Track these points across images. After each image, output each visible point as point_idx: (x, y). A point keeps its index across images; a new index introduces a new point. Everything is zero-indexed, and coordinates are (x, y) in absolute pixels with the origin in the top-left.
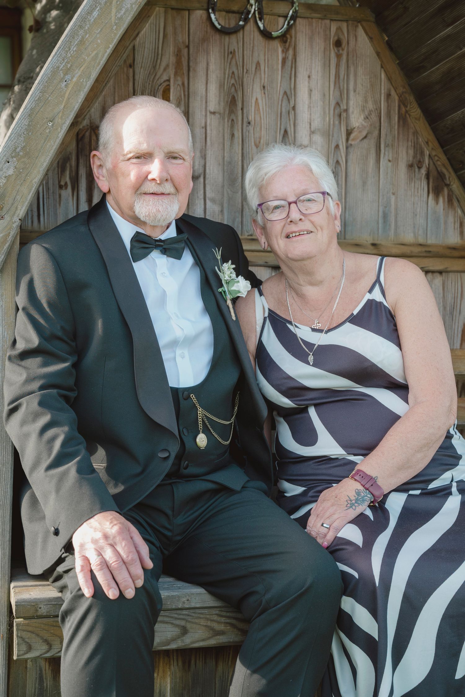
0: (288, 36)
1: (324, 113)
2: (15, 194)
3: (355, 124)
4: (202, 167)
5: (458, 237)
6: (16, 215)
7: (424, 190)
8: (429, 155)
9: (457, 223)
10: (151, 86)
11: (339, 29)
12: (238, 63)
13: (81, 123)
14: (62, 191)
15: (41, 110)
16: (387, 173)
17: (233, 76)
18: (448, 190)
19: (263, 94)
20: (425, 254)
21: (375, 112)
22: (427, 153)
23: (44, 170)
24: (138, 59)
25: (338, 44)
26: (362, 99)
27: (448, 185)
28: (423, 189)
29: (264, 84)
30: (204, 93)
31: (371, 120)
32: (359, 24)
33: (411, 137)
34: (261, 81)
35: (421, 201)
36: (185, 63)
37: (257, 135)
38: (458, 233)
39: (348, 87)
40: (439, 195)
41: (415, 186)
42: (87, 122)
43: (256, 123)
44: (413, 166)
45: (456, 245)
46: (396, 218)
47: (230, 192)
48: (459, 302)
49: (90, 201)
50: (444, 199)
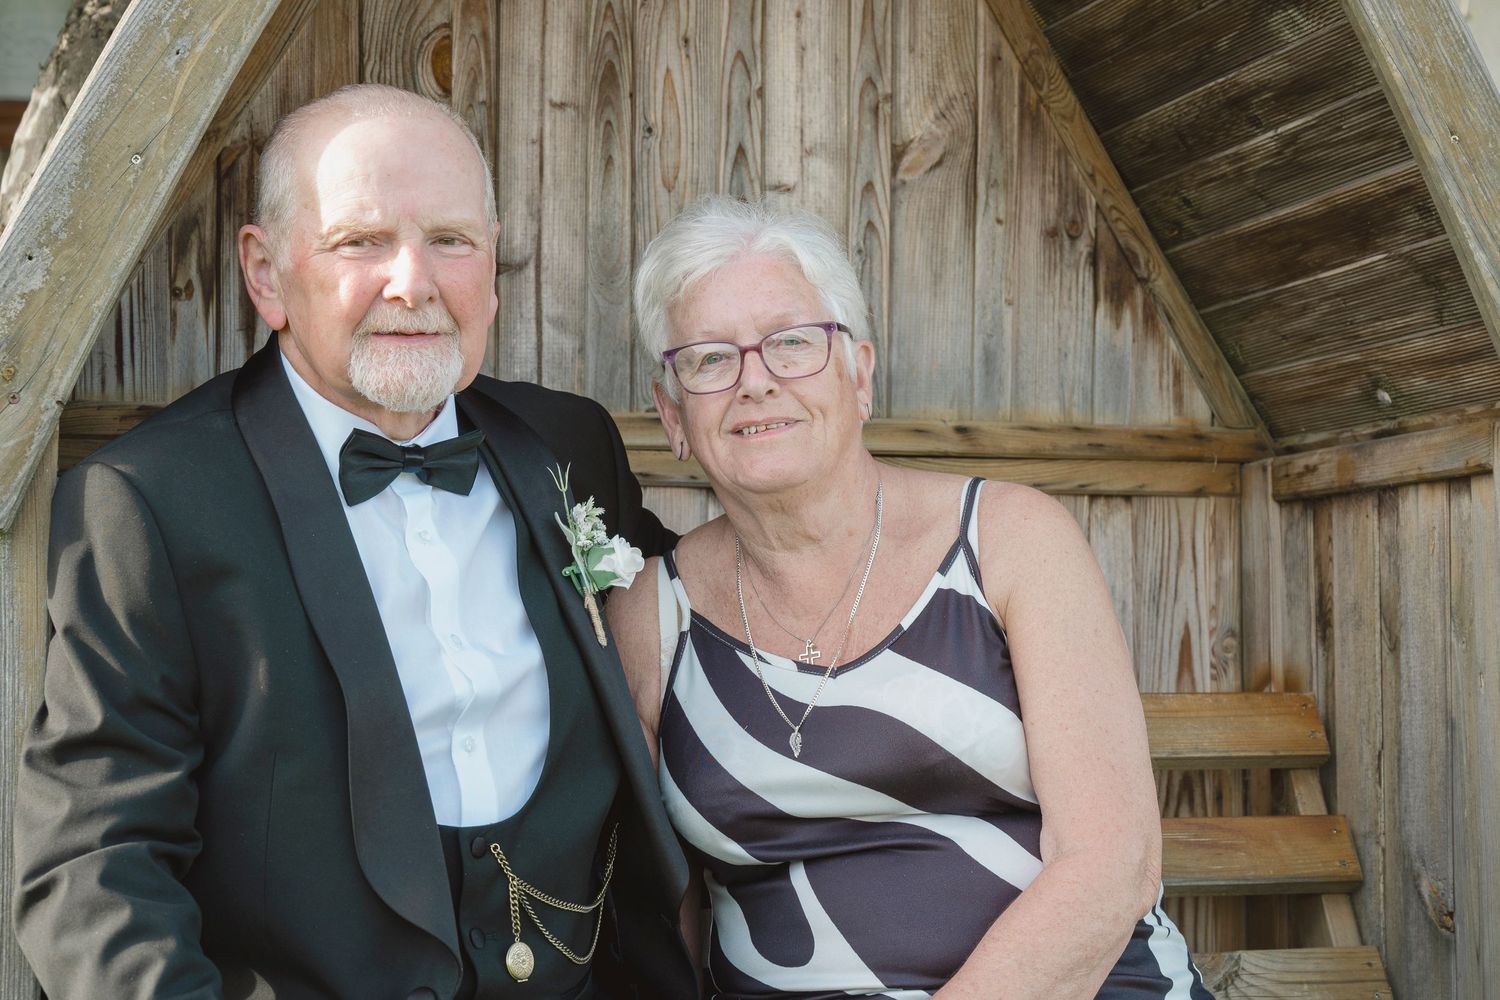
1: (837, 104)
2: (47, 339)
3: (914, 132)
4: (532, 239)
5: (1169, 408)
6: (50, 390)
7: (1086, 293)
8: (1098, 207)
9: (1168, 374)
10: (405, 40)
13: (227, 133)
14: (179, 303)
15: (115, 125)
16: (994, 252)
17: (609, 14)
18: (1145, 293)
19: (684, 57)
20: (1088, 453)
21: (963, 102)
22: (1091, 200)
23: (121, 276)
26: (930, 68)
27: (1143, 281)
28: (1084, 289)
29: (686, 31)
30: (537, 58)
31: (952, 122)
33: (1052, 161)
34: (678, 26)
35: (1077, 319)
37: (670, 160)
38: (1169, 399)
39: (894, 38)
40: (1122, 305)
41: (1061, 284)
42: (243, 131)
43: (667, 131)
44: (1056, 234)
45: (1165, 429)
46: (1016, 362)
47: (601, 302)
48: (1173, 570)
49: (249, 328)
50: (1134, 315)
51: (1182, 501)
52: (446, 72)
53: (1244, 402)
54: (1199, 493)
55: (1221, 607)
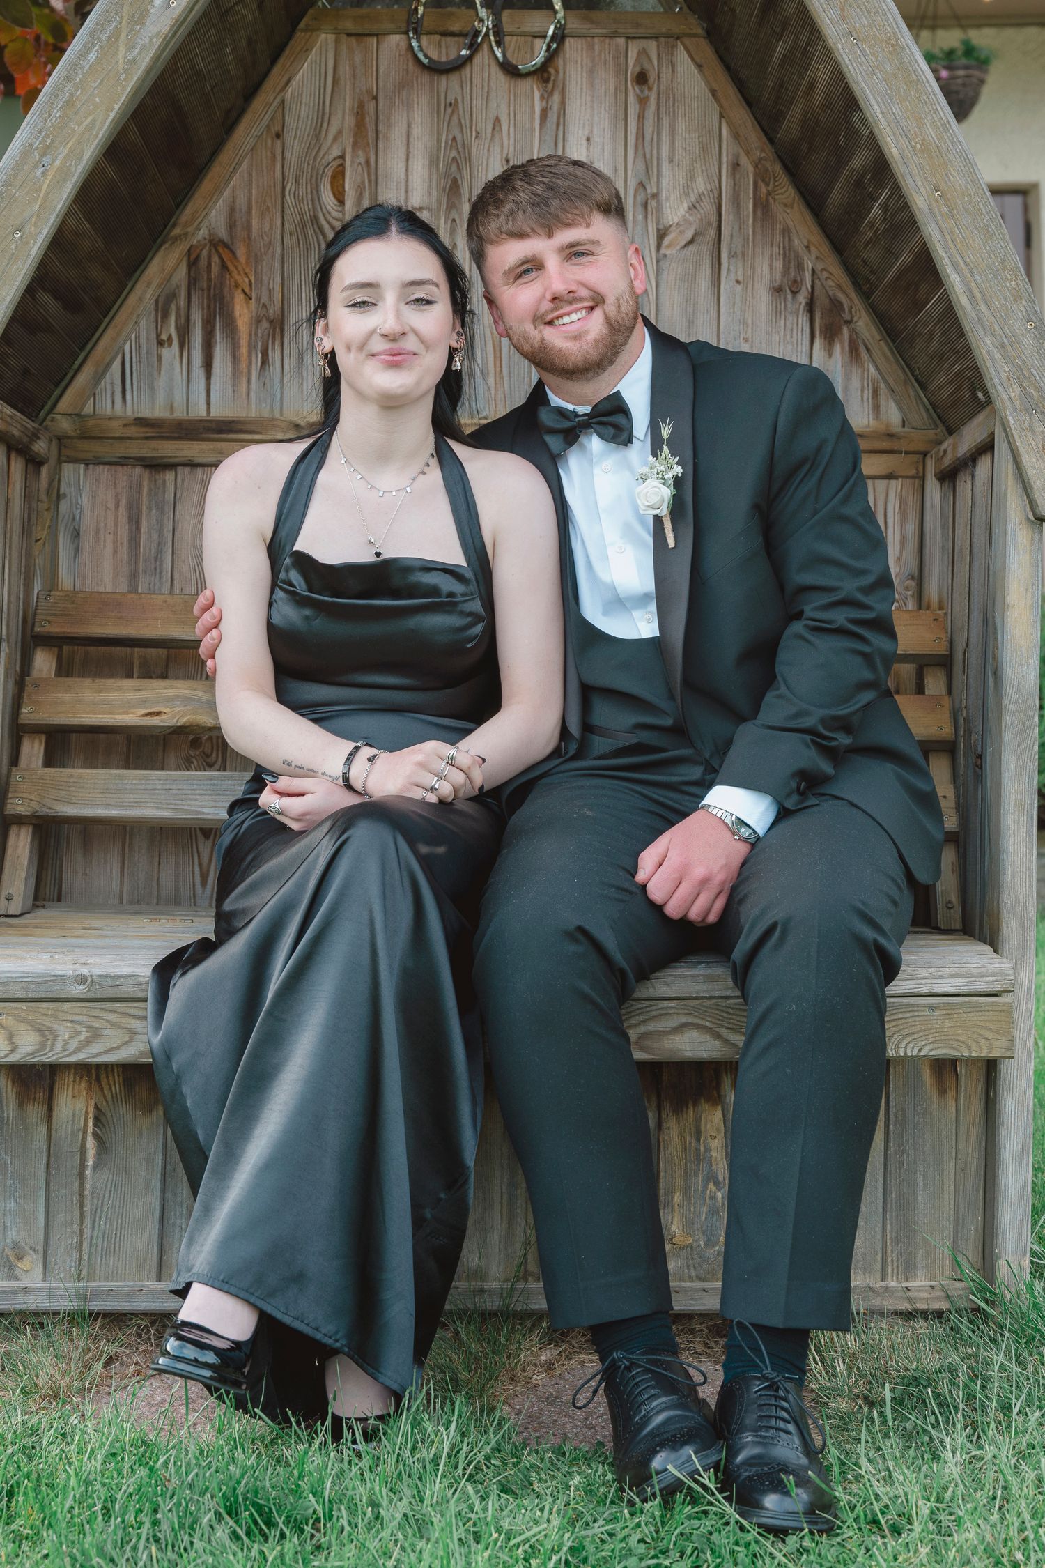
0: (551, 70)
3: (672, 219)
5: (870, 414)
7: (804, 332)
8: (813, 271)
9: (868, 389)
10: (312, 169)
11: (643, 53)
12: (463, 121)
13: (193, 235)
14: (163, 350)
16: (734, 304)
17: (454, 144)
18: (850, 331)
21: (711, 198)
22: (808, 265)
24: (291, 123)
25: (642, 78)
26: (684, 173)
27: (848, 322)
28: (803, 329)
30: (403, 176)
31: (702, 211)
32: (679, 43)
33: (778, 237)
34: (502, 151)
35: (797, 351)
36: (370, 127)
38: (869, 408)
39: (658, 153)
40: (834, 340)
41: (785, 325)
42: (204, 233)
44: (782, 290)
45: (864, 429)
49: (208, 365)
50: (843, 348)
51: (877, 481)
52: (340, 189)
53: (927, 409)
54: (890, 477)
55: (904, 558)
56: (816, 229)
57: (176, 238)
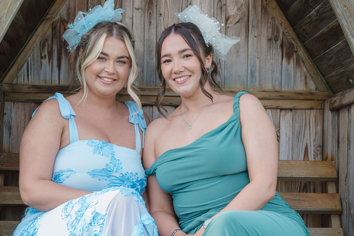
1: (211, 7)
3: (231, 13)
5: (303, 86)
7: (280, 56)
8: (283, 32)
9: (303, 77)
13: (54, 18)
14: (43, 60)
16: (254, 45)
18: (296, 55)
20: (279, 98)
21: (245, 6)
22: (281, 31)
27: (296, 52)
28: (279, 54)
31: (242, 10)
33: (270, 20)
35: (277, 62)
37: (166, 22)
38: (303, 84)
40: (290, 58)
41: (272, 53)
42: (58, 17)
43: (165, 15)
44: (271, 40)
45: (302, 91)
46: (260, 74)
47: (148, 59)
48: (303, 129)
49: (59, 66)
50: (294, 61)
51: (306, 111)
53: (325, 84)
54: (311, 109)
55: (317, 139)
56: (284, 17)
57: (48, 19)
